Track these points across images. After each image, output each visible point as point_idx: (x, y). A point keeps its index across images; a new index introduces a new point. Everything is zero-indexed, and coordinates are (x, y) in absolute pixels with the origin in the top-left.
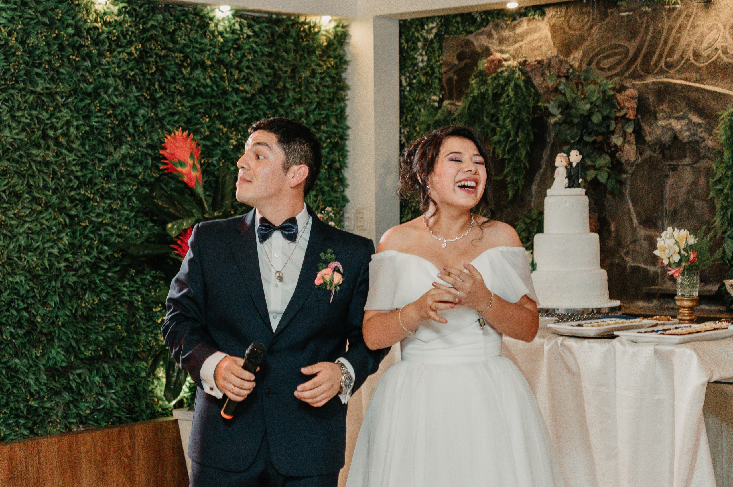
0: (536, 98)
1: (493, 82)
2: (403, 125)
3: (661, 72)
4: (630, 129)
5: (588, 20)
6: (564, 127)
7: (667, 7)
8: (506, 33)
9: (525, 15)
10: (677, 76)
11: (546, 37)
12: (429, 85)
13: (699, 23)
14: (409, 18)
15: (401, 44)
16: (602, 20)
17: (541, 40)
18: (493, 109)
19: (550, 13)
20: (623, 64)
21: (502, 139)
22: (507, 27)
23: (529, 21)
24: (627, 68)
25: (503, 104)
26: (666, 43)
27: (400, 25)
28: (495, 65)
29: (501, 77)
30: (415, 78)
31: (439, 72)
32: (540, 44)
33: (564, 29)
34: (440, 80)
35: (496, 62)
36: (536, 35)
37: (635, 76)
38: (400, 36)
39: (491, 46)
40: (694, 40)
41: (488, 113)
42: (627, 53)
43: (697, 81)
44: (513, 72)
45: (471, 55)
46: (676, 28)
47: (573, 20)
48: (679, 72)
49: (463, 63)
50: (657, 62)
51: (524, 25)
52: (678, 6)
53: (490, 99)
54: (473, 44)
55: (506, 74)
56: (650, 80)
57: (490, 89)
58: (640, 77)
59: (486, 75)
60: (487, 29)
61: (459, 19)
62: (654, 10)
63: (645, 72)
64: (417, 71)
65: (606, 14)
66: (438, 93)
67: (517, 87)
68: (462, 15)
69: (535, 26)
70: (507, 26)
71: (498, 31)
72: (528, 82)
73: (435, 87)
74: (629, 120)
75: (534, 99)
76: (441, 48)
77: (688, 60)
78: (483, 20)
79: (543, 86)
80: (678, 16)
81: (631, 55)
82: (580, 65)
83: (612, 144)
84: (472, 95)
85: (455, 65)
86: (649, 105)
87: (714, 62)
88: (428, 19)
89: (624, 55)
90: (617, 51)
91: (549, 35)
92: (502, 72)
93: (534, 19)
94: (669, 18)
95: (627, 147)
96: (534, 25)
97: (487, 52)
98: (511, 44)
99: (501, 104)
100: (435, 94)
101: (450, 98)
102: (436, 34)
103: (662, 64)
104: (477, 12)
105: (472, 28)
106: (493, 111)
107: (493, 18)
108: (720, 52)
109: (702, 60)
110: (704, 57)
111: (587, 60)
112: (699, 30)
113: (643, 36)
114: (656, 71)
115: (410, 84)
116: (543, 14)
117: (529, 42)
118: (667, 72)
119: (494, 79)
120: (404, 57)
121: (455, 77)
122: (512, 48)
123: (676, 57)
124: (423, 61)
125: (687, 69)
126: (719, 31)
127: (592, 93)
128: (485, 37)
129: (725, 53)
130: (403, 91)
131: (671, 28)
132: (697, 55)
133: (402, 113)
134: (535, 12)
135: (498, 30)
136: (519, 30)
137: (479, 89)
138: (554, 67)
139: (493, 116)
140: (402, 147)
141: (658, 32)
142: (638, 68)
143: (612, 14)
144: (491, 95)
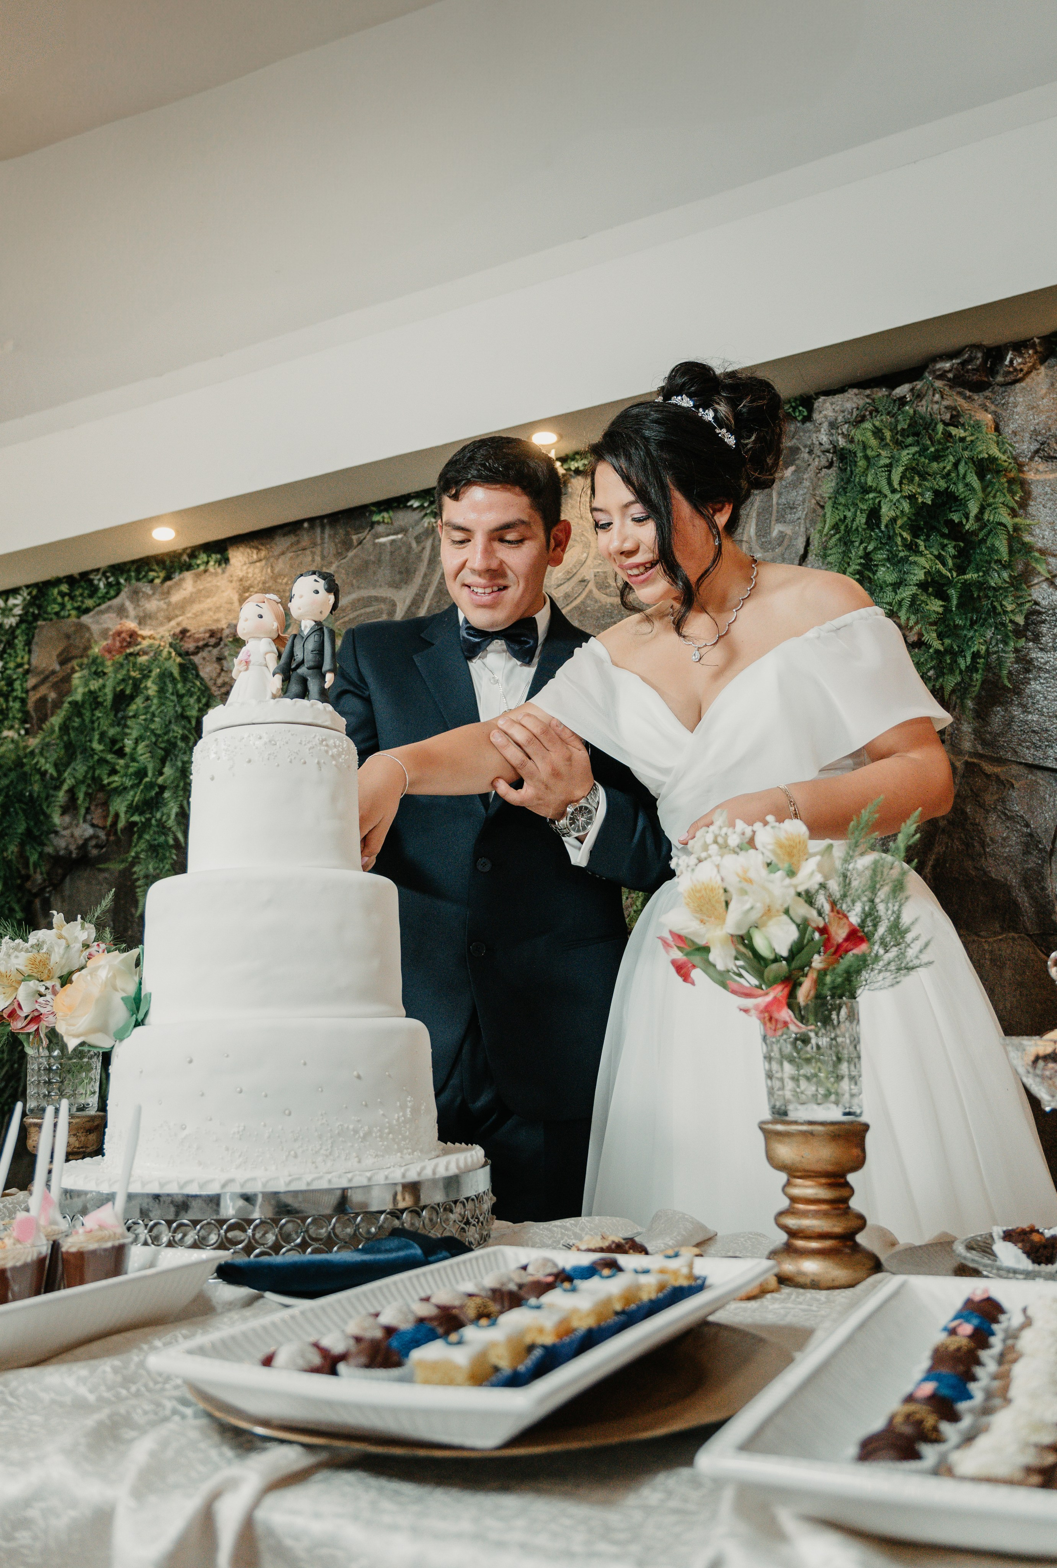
0: (204, 701)
1: (116, 671)
8: (153, 605)
9: (189, 567)
11: (229, 602)
16: (342, 558)
17: (218, 609)
18: (112, 725)
19: (238, 557)
21: (128, 783)
22: (154, 594)
23: (198, 576)
25: (136, 715)
28: (123, 640)
29: (134, 664)
31: (22, 688)
33: (263, 582)
34: (23, 701)
35: (123, 635)
36: (209, 603)
41: (103, 735)
44: (158, 655)
47: (282, 564)
49: (68, 668)
51: (188, 583)
53: (108, 703)
54: (89, 630)
55: (143, 659)
57: (110, 684)
59: (103, 661)
60: (116, 602)
61: (64, 588)
65: (348, 545)
66: (17, 726)
67: (164, 676)
69: (208, 585)
70: (154, 589)
71: (137, 604)
72: (190, 670)
75: (199, 701)
76: (29, 644)
78: (108, 585)
79: (220, 681)
84: (70, 699)
85: (53, 672)
90: (373, 610)
91: (236, 597)
92: (137, 654)
93: (206, 571)
96: (208, 582)
99: (131, 716)
101: (38, 733)
102: (21, 618)
104: (99, 570)
105: (90, 603)
106: (112, 732)
107: (128, 578)
108: (591, 585)
113: (428, 576)
116: (224, 560)
117: (196, 615)
119: (121, 667)
121: (52, 695)
128: (113, 615)
129: (602, 586)
134: (209, 556)
135: (138, 600)
136: (178, 597)
137: (87, 687)
139: (114, 741)
143: (360, 543)
144: (110, 697)
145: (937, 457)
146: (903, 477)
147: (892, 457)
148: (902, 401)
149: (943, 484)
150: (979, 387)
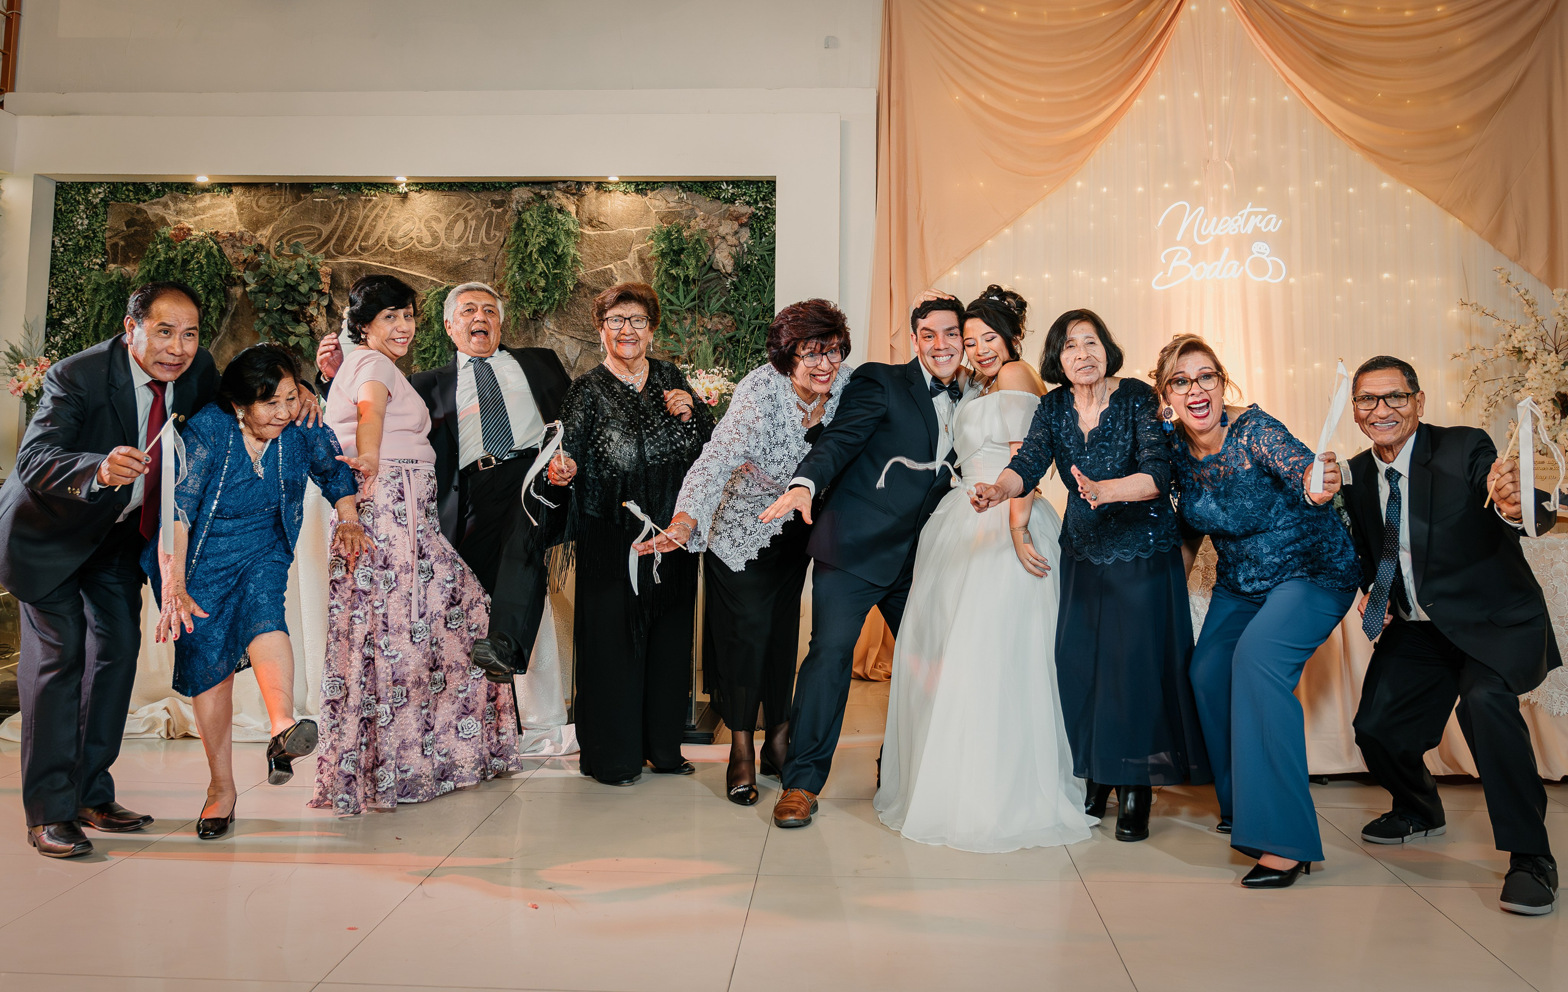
1: (181, 248)
2: (53, 286)
3: (355, 254)
4: (325, 303)
5: (280, 202)
6: (261, 296)
7: (363, 198)
8: (185, 206)
10: (371, 259)
11: (231, 213)
12: (87, 247)
13: (394, 214)
14: (69, 180)
15: (56, 205)
16: (294, 203)
17: (225, 215)
19: (237, 192)
20: (315, 245)
22: (186, 200)
23: (213, 197)
24: (320, 247)
25: (193, 270)
26: (360, 229)
27: (57, 186)
28: (184, 232)
29: (190, 245)
30: (70, 240)
31: (103, 237)
32: (225, 219)
33: (252, 207)
34: (103, 244)
36: (219, 211)
37: (328, 255)
38: (56, 198)
39: (167, 216)
40: (390, 229)
42: (320, 236)
43: (391, 264)
44: (202, 241)
45: (143, 223)
46: (372, 217)
47: (263, 201)
48: (374, 255)
49: (132, 230)
50: (351, 246)
51: (207, 199)
52: (374, 198)
53: (179, 264)
54: (146, 212)
55: (196, 242)
56: (343, 260)
57: (179, 254)
58: (333, 257)
59: (172, 242)
60: (163, 200)
61: (131, 188)
62: (349, 199)
63: (339, 253)
64: (73, 233)
65: (299, 199)
66: (100, 257)
67: (209, 254)
68: (134, 184)
69: (219, 202)
71: (176, 204)
72: (220, 250)
73: (97, 251)
74: (325, 294)
75: (226, 268)
76: (106, 213)
77: (382, 245)
78: (158, 191)
79: (235, 257)
80: (374, 207)
81: (323, 237)
82: (269, 242)
83: (308, 314)
84: (157, 259)
85: (123, 231)
86: (342, 283)
87: (409, 250)
88: (92, 183)
89: (317, 236)
90: (310, 232)
91: (235, 211)
92: (190, 240)
93: (218, 196)
94: (364, 207)
95: (320, 319)
97: (163, 221)
98: (191, 217)
99: (189, 270)
100: (97, 258)
101: (114, 262)
102: (102, 200)
103: (357, 247)
104: (153, 183)
105: (146, 198)
107: (172, 189)
108: (415, 241)
109: (397, 247)
110: (399, 244)
111: (276, 237)
112: (394, 220)
113: (338, 221)
114: (349, 253)
115: (63, 246)
116: (231, 191)
117: (212, 217)
118: (361, 255)
119: (184, 246)
120: (58, 218)
121: (122, 243)
122: (192, 220)
123: (370, 242)
124: (82, 224)
125: (382, 254)
126: (414, 223)
127: (302, 265)
128: (161, 207)
129: (420, 242)
130: (55, 252)
131: (366, 217)
132: (392, 242)
133: (52, 274)
134: (221, 189)
135: (176, 202)
136: (199, 205)
137: (166, 254)
138: (246, 241)
140: (50, 307)
141: (352, 219)
142: (331, 249)
143: (306, 199)
144: (180, 260)
145: (550, 226)
146: (537, 236)
147: (535, 226)
148: (543, 197)
149: (552, 237)
150: (573, 194)
